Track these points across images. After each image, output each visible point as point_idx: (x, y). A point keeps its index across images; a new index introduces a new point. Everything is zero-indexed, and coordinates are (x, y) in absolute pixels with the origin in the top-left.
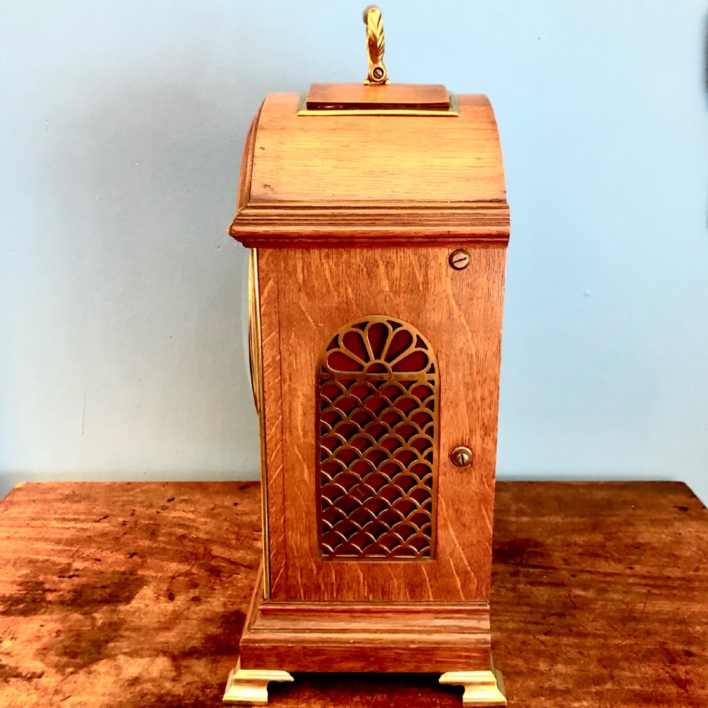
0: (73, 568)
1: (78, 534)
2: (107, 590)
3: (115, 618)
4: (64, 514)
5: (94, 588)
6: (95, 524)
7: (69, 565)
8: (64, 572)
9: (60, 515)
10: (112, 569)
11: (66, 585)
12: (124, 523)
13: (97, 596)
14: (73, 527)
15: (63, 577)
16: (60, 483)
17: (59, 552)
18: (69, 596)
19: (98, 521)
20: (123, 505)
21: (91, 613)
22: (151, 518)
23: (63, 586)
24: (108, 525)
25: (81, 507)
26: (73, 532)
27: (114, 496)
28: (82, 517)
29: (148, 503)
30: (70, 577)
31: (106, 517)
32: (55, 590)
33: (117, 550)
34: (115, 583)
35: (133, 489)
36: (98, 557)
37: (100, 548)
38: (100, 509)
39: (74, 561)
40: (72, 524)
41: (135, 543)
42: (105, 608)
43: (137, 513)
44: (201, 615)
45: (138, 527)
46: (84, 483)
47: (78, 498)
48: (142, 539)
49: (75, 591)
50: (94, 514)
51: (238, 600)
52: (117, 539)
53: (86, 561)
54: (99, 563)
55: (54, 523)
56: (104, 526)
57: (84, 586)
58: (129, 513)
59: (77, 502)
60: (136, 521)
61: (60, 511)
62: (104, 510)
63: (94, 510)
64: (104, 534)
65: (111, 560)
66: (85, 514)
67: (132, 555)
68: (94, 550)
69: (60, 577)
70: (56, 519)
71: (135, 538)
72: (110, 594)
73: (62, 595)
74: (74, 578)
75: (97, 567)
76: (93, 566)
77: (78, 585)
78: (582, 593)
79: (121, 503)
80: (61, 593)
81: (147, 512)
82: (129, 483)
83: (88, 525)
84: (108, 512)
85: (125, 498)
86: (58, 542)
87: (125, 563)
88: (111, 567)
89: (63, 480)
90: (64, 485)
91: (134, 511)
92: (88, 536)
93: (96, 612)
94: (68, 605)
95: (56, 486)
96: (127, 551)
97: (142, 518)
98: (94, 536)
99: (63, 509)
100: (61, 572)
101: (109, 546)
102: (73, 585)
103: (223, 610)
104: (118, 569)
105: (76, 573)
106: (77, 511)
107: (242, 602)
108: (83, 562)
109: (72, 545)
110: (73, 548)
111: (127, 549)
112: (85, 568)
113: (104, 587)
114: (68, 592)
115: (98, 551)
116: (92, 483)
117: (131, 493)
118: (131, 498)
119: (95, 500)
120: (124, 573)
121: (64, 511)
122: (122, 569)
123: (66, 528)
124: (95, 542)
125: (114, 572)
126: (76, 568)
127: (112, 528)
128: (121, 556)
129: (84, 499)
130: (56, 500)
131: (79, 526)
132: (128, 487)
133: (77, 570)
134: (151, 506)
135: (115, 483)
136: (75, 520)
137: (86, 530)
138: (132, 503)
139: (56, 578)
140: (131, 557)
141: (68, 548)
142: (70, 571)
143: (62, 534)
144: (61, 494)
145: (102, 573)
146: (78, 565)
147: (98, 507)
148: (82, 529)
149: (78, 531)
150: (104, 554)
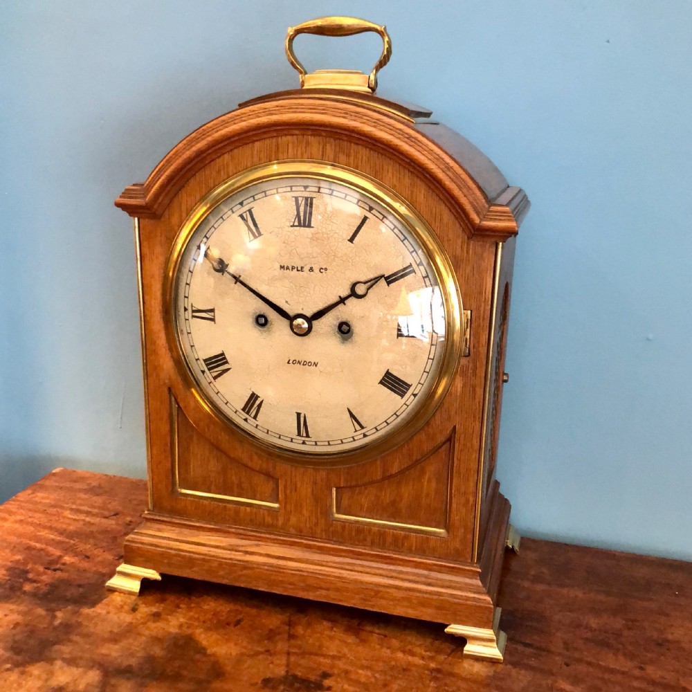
0: (63, 561)
1: (83, 527)
2: (81, 590)
3: (74, 620)
4: (81, 505)
5: (70, 585)
6: (104, 520)
7: (60, 557)
8: (52, 565)
9: (77, 505)
10: (95, 569)
11: (47, 577)
12: (130, 523)
13: (68, 594)
14: (82, 520)
15: (49, 569)
16: (93, 474)
17: (58, 543)
18: (45, 589)
19: (106, 518)
20: (138, 505)
21: (55, 611)
23: (44, 578)
24: (114, 522)
25: (98, 500)
26: (80, 524)
27: (134, 494)
28: (96, 511)
30: (55, 570)
31: (115, 515)
32: (35, 581)
33: (110, 550)
34: (91, 584)
36: (89, 554)
37: (95, 545)
38: (115, 505)
39: (66, 554)
40: (82, 517)
42: (69, 608)
44: (154, 633)
46: (114, 476)
47: (101, 491)
49: (52, 585)
50: (108, 510)
52: (115, 538)
53: (77, 556)
54: (87, 560)
55: (67, 514)
56: (110, 523)
57: (62, 581)
58: (139, 514)
59: (98, 495)
61: (79, 502)
62: (118, 507)
63: (109, 506)
64: (105, 532)
65: (100, 559)
66: (99, 508)
68: (89, 546)
69: (45, 568)
70: (71, 509)
72: (81, 594)
73: (39, 587)
74: (58, 572)
75: (85, 565)
76: (80, 562)
77: (57, 580)
79: (136, 502)
80: (39, 585)
83: (97, 520)
84: (120, 508)
85: (142, 498)
86: (61, 533)
87: (111, 564)
88: (95, 566)
90: (95, 475)
92: (91, 531)
93: (59, 610)
95: (88, 475)
96: (117, 552)
98: (97, 532)
99: (82, 500)
100: (49, 564)
101: (104, 544)
102: (53, 578)
103: (177, 631)
104: (100, 569)
105: (62, 567)
106: (94, 504)
108: (74, 556)
109: (72, 538)
110: (72, 542)
111: (119, 550)
112: (73, 563)
113: (79, 586)
114: (46, 584)
115: (92, 548)
116: (121, 477)
119: (115, 496)
120: (104, 574)
121: (82, 502)
122: (105, 570)
123: (74, 520)
124: (94, 537)
125: (96, 572)
126: (65, 562)
127: (116, 526)
128: (109, 557)
129: (106, 492)
130: (81, 490)
131: (88, 519)
133: (64, 564)
136: (87, 513)
137: (92, 524)
139: (41, 569)
140: (119, 560)
141: (67, 540)
142: (57, 564)
143: (69, 524)
144: (89, 484)
145: (85, 571)
146: (67, 559)
147: (114, 503)
148: (89, 522)
149: (84, 525)
150: (96, 552)
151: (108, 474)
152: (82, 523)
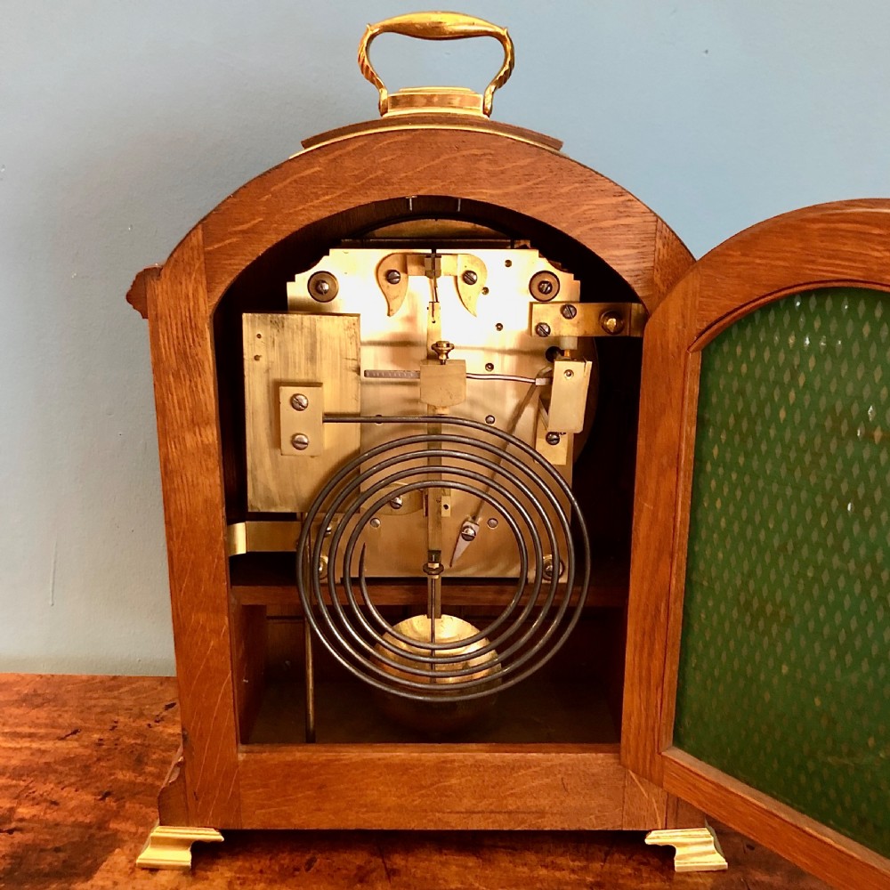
0: (17, 816)
1: (31, 758)
2: (61, 855)
4: (17, 725)
5: (42, 850)
6: (60, 744)
7: (12, 810)
9: (11, 726)
10: (73, 819)
12: (100, 743)
13: (44, 866)
14: (26, 748)
16: (18, 675)
17: (1, 788)
19: (62, 739)
20: (102, 713)
22: (139, 735)
24: (76, 744)
25: (42, 714)
26: (25, 755)
27: (91, 698)
28: (42, 731)
29: (136, 710)
30: (10, 832)
31: (75, 732)
33: (85, 787)
34: (74, 843)
35: (120, 687)
36: (55, 797)
37: (59, 783)
38: (68, 719)
39: (20, 804)
40: (25, 743)
41: (111, 775)
43: (120, 726)
45: (119, 748)
46: (53, 676)
47: (40, 701)
48: (122, 769)
49: (13, 856)
50: (60, 727)
51: (251, 876)
52: (86, 767)
53: (38, 804)
54: (56, 807)
55: (1, 740)
56: (70, 746)
57: (27, 848)
58: (108, 727)
59: (37, 706)
60: (118, 739)
61: (11, 721)
62: (74, 720)
63: (60, 720)
64: (68, 760)
65: (73, 804)
66: (46, 726)
67: (105, 796)
68: (52, 786)
70: (4, 734)
71: (113, 767)
72: (65, 862)
74: (15, 834)
75: (52, 816)
76: (45, 813)
77: (19, 846)
78: (765, 878)
79: (99, 710)
81: (133, 725)
82: (115, 678)
83: (48, 745)
84: (79, 723)
85: (106, 702)
87: (94, 808)
88: (72, 815)
89: (24, 672)
90: (23, 678)
91: (116, 722)
92: (46, 763)
95: (11, 679)
96: (97, 788)
97: (126, 733)
98: (55, 762)
99: (16, 717)
101: (73, 780)
102: (12, 844)
104: (81, 819)
105: (20, 825)
106: (38, 721)
107: (256, 880)
108: (32, 805)
109: (20, 777)
110: (22, 783)
111: (98, 784)
112: (34, 816)
113: (57, 850)
114: (4, 856)
115: (55, 789)
116: (63, 676)
117: (116, 693)
118: (115, 701)
119: (64, 705)
120: (89, 826)
121: (17, 721)
122: (88, 821)
123: (15, 749)
124: (55, 771)
125: (76, 825)
126: (21, 816)
127: (80, 750)
128: (88, 798)
129: (49, 701)
130: (9, 703)
131: (35, 745)
132: (113, 684)
133: (22, 820)
134: (141, 715)
135: (94, 678)
136: (31, 736)
137: (44, 752)
138: (114, 709)
140: (103, 799)
141: (14, 782)
142: (11, 822)
143: (10, 758)
144: (18, 693)
145: (57, 825)
146: (24, 811)
147: (66, 716)
148: (39, 750)
149: (32, 754)
150: (64, 793)
151: (43, 673)
152: (28, 752)
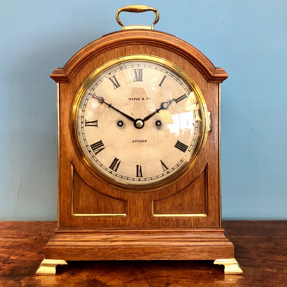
2: (28, 269)
3: (31, 283)
4: (7, 235)
5: (21, 268)
6: (22, 240)
7: (8, 257)
8: (6, 261)
10: (30, 259)
11: (6, 267)
12: (36, 239)
13: (22, 272)
14: (11, 241)
15: (5, 263)
16: (5, 222)
17: (4, 252)
18: (8, 272)
19: (23, 238)
20: (35, 231)
21: (19, 280)
22: (49, 237)
23: (5, 267)
24: (28, 240)
25: (15, 232)
26: (11, 243)
27: (31, 227)
28: (16, 236)
29: (47, 230)
30: (9, 263)
31: (27, 236)
33: (33, 251)
34: (31, 266)
35: (40, 224)
36: (23, 254)
37: (24, 250)
38: (23, 233)
39: (11, 256)
40: (10, 239)
41: (42, 247)
42: (26, 278)
43: (42, 235)
44: (76, 281)
45: (43, 240)
46: (17, 221)
47: (13, 228)
49: (10, 270)
50: (21, 235)
52: (32, 246)
53: (17, 256)
54: (24, 257)
55: (1, 239)
56: (26, 240)
57: (15, 267)
58: (38, 235)
59: (13, 230)
60: (42, 238)
61: (4, 234)
62: (26, 233)
63: (21, 233)
64: (25, 244)
65: (30, 255)
67: (40, 253)
68: (21, 251)
69: (3, 263)
70: (3, 237)
71: (41, 245)
72: (29, 271)
73: (4, 272)
74: (11, 264)
75: (22, 259)
76: (20, 258)
77: (13, 267)
80: (4, 270)
81: (47, 234)
83: (19, 240)
84: (28, 234)
85: (36, 228)
86: (3, 247)
87: (36, 257)
89: (6, 220)
90: (7, 222)
91: (41, 233)
92: (18, 245)
93: (21, 280)
94: (7, 276)
95: (3, 223)
96: (37, 251)
97: (45, 236)
98: (21, 244)
99: (6, 233)
100: (4, 261)
101: (28, 249)
102: (10, 267)
104: (33, 259)
105: (12, 261)
106: (13, 234)
108: (15, 256)
109: (10, 249)
112: (16, 259)
113: (26, 268)
114: (8, 270)
115: (23, 252)
116: (20, 221)
117: (39, 226)
118: (40, 228)
119: (22, 229)
120: (36, 261)
123: (7, 241)
124: (22, 247)
125: (31, 261)
126: (12, 259)
127: (29, 241)
128: (34, 254)
129: (16, 228)
130: (3, 229)
131: (14, 240)
132: (38, 223)
133: (13, 260)
134: (49, 231)
135: (31, 222)
136: (12, 237)
137: (17, 242)
138: (40, 230)
139: (1, 264)
141: (8, 250)
142: (9, 261)
143: (5, 244)
144: (5, 226)
145: (25, 261)
149: (13, 243)
150: (26, 253)
151: (13, 221)
